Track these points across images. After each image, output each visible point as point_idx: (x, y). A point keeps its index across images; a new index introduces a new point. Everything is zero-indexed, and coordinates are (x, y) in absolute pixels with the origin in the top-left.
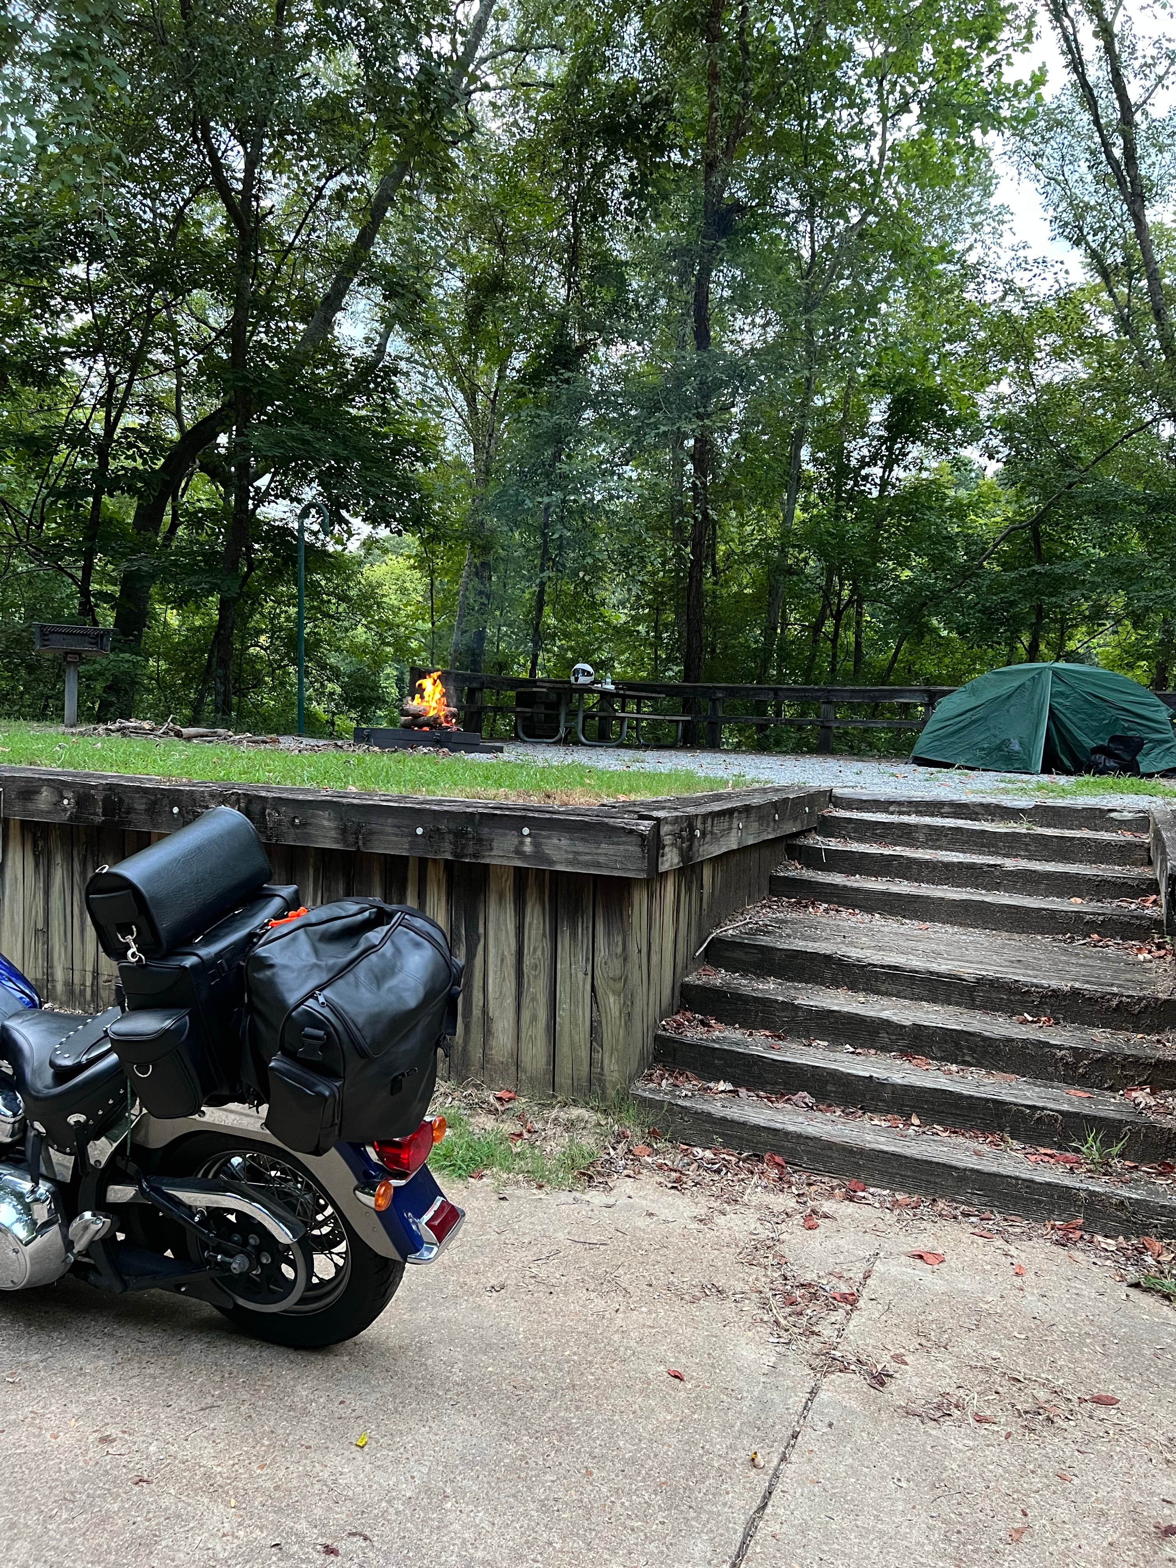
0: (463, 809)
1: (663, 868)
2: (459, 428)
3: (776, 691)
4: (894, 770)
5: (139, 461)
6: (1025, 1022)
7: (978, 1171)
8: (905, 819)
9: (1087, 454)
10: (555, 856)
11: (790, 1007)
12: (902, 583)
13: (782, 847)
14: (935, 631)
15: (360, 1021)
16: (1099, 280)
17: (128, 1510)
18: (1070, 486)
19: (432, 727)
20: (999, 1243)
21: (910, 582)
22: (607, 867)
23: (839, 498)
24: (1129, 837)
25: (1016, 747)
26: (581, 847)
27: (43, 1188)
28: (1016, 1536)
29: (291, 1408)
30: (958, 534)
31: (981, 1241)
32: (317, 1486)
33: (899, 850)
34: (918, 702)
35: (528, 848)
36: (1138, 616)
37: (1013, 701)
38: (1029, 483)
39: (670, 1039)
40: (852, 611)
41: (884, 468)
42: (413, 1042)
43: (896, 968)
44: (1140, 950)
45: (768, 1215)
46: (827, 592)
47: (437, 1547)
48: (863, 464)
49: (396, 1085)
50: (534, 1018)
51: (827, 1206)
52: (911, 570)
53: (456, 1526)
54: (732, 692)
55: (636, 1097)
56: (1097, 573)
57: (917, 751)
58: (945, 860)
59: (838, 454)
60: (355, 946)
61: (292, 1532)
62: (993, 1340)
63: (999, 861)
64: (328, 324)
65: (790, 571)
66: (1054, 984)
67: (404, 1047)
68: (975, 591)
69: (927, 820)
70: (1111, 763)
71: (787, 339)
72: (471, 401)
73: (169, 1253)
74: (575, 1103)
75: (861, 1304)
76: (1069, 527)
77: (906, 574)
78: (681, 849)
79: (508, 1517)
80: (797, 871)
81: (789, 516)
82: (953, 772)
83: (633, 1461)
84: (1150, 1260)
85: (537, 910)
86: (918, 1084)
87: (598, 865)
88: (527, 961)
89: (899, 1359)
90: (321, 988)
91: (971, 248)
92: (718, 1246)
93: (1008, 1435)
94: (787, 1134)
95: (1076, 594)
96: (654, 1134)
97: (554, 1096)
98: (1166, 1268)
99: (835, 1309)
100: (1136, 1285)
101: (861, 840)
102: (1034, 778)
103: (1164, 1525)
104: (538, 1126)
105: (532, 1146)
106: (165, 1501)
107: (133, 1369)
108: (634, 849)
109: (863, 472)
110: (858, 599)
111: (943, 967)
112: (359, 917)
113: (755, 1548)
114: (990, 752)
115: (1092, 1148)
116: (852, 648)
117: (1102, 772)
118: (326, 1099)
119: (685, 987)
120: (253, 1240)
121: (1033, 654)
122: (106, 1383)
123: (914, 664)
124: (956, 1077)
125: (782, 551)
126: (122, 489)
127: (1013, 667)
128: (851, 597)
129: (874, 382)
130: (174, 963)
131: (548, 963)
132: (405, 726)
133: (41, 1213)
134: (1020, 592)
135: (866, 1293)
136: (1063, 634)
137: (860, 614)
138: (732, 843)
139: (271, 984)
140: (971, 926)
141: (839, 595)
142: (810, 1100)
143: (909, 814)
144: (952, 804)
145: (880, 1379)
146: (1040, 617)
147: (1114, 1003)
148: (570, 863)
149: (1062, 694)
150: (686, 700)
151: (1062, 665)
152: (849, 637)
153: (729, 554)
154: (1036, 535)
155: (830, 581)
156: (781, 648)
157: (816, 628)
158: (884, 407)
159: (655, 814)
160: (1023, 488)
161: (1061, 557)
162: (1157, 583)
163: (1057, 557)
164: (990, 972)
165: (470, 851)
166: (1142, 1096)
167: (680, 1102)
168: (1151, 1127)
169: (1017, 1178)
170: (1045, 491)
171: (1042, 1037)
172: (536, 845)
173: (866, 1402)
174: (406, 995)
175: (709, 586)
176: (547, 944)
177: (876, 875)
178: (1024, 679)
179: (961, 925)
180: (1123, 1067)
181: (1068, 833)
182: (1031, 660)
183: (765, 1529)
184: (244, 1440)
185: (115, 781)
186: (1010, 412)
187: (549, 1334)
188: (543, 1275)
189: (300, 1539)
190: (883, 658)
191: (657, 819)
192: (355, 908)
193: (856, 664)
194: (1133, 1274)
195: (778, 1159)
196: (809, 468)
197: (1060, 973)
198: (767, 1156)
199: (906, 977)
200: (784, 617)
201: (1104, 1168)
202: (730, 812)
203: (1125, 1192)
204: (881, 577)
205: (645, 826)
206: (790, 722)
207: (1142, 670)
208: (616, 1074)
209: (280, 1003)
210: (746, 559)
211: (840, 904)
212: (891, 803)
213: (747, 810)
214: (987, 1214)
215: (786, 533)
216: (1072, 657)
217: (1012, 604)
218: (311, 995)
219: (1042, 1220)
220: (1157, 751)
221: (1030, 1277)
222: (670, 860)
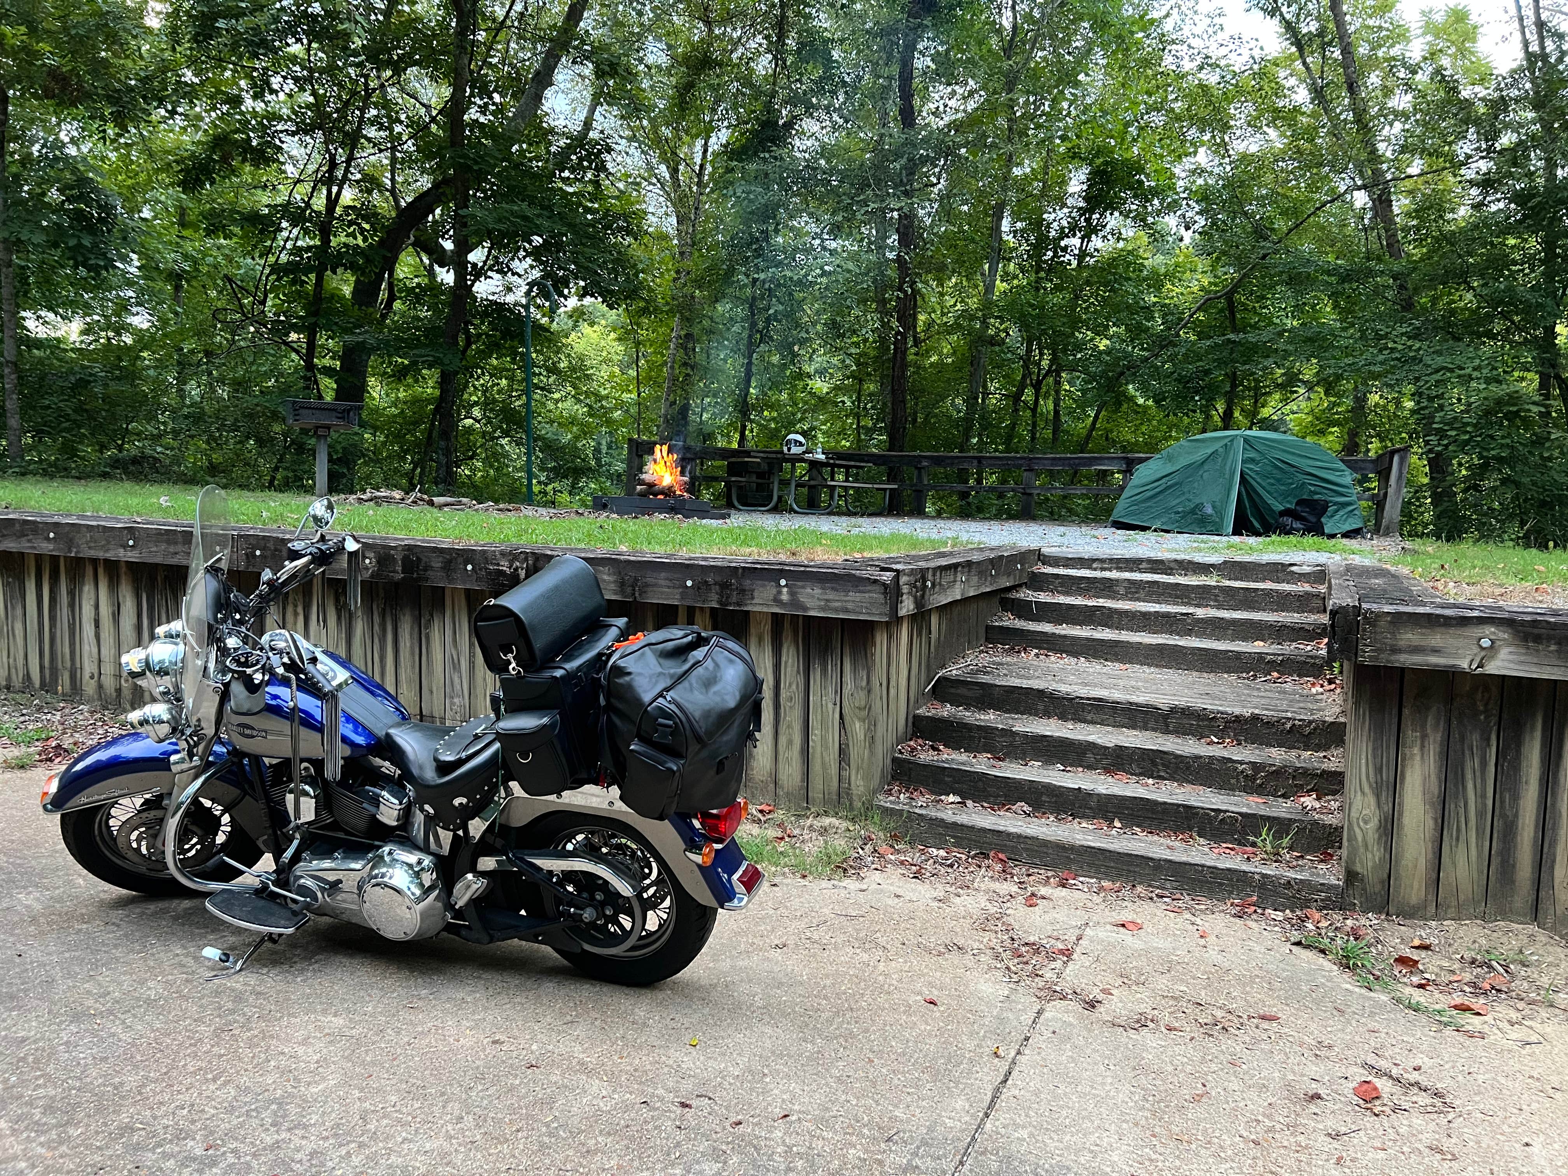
0: (726, 564)
1: (902, 612)
2: (661, 199)
3: (979, 459)
4: (1096, 533)
5: (360, 238)
6: (1211, 743)
7: (1170, 861)
8: (1107, 574)
9: (1281, 225)
10: (809, 603)
11: (1008, 733)
12: (1101, 352)
13: (996, 600)
14: (1132, 399)
15: (697, 715)
16: (1294, 49)
17: (527, 1084)
18: (1264, 257)
19: (666, 495)
20: (1188, 916)
21: (1109, 352)
22: (854, 612)
23: (1039, 269)
24: (1307, 587)
25: (1209, 511)
26: (831, 595)
27: (427, 861)
28: (1197, 1099)
29: (633, 1023)
30: (1155, 304)
31: (1172, 915)
32: (666, 1070)
33: (1101, 602)
34: (1115, 469)
35: (785, 597)
36: (1330, 384)
37: (1206, 467)
38: (1224, 253)
39: (905, 760)
40: (1051, 380)
41: (1082, 238)
42: (731, 735)
43: (1100, 700)
44: (1313, 684)
45: (994, 896)
46: (1027, 360)
47: (764, 1104)
48: (1062, 235)
49: (720, 767)
50: (790, 742)
51: (1043, 891)
52: (1109, 338)
53: (776, 1091)
54: (938, 461)
55: (879, 807)
56: (1290, 341)
57: (1116, 515)
58: (1143, 609)
59: (1038, 225)
60: (685, 661)
61: (653, 1096)
62: (1182, 980)
63: (1191, 610)
64: (538, 99)
65: (993, 341)
66: (1237, 711)
67: (725, 738)
68: (1171, 359)
69: (1127, 575)
70: (1297, 525)
71: (989, 109)
72: (674, 172)
73: (523, 912)
74: (826, 813)
75: (1075, 956)
76: (1263, 297)
77: (1103, 344)
78: (915, 597)
79: (814, 1086)
80: (1010, 621)
81: (990, 288)
82: (1149, 534)
83: (904, 1054)
84: (1310, 926)
85: (793, 650)
86: (1120, 793)
87: (847, 611)
88: (784, 694)
89: (1107, 992)
90: (668, 689)
91: (1168, 15)
92: (956, 918)
93: (1192, 1039)
94: (1009, 834)
95: (1268, 362)
96: (895, 838)
97: (808, 808)
98: (1323, 932)
99: (1054, 960)
100: (1298, 944)
101: (1067, 593)
102: (1225, 539)
103: (1310, 1093)
104: (796, 832)
105: (793, 847)
106: (554, 1078)
107: (503, 999)
108: (877, 596)
109: (1063, 244)
110: (1056, 369)
111: (1140, 699)
112: (685, 640)
113: (1000, 1104)
114: (1184, 515)
115: (1266, 840)
116: (1051, 417)
117: (1288, 533)
118: (674, 772)
119: (916, 717)
120: (599, 896)
121: (1227, 421)
122: (486, 1009)
123: (1112, 431)
124: (1152, 788)
125: (984, 323)
126: (344, 265)
127: (1208, 435)
128: (1050, 366)
129: (1074, 155)
130: (547, 674)
131: (802, 695)
132: (643, 494)
133: (428, 879)
134: (1214, 361)
135: (1078, 950)
136: (1256, 402)
137: (1058, 383)
138: (956, 594)
139: (629, 687)
140: (1166, 667)
141: (1038, 364)
142: (1027, 808)
143: (1110, 570)
144: (1149, 561)
145: (1092, 1005)
146: (1234, 386)
147: (1288, 726)
148: (822, 609)
149: (1252, 460)
150: (891, 469)
151: (1255, 432)
152: (1047, 406)
153: (929, 325)
154: (1231, 306)
155: (1029, 350)
156: (982, 417)
157: (1016, 398)
158: (1083, 178)
159: (895, 567)
160: (1218, 259)
161: (1255, 327)
162: (1347, 351)
163: (1251, 326)
164: (1182, 702)
165: (734, 599)
166: (1309, 801)
167: (917, 811)
168: (1315, 823)
169: (1203, 866)
170: (1239, 261)
171: (1226, 754)
172: (792, 594)
173: (1081, 1018)
174: (727, 698)
175: (912, 357)
176: (801, 680)
177: (1081, 624)
178: (1217, 446)
179: (1157, 666)
180: (1294, 777)
181: (1253, 585)
182: (1226, 428)
183: (1006, 1094)
184: (603, 1042)
185: (412, 543)
186: (1206, 184)
187: (827, 976)
188: (816, 937)
189: (661, 1099)
190: (1082, 427)
191: (897, 571)
192: (680, 633)
193: (1054, 433)
194: (1296, 936)
195: (1001, 856)
196: (1009, 238)
197: (1243, 704)
198: (992, 854)
199: (1109, 708)
200: (985, 387)
201: (1276, 857)
202: (954, 567)
203: (1292, 874)
204: (1079, 346)
205: (887, 577)
206: (991, 489)
207: (1333, 438)
208: (862, 789)
209: (638, 701)
210: (949, 330)
211: (1049, 650)
212: (1094, 560)
213: (969, 564)
214: (1178, 896)
215: (987, 305)
216: (1267, 424)
217: (1207, 372)
218: (660, 695)
219: (1223, 900)
220: (1341, 513)
221: (1212, 939)
222: (907, 606)
